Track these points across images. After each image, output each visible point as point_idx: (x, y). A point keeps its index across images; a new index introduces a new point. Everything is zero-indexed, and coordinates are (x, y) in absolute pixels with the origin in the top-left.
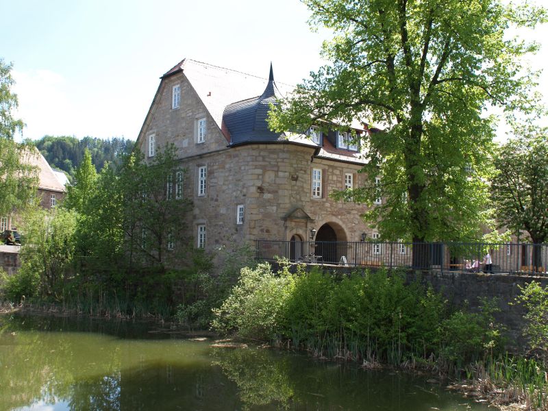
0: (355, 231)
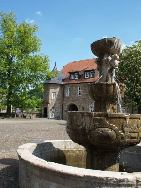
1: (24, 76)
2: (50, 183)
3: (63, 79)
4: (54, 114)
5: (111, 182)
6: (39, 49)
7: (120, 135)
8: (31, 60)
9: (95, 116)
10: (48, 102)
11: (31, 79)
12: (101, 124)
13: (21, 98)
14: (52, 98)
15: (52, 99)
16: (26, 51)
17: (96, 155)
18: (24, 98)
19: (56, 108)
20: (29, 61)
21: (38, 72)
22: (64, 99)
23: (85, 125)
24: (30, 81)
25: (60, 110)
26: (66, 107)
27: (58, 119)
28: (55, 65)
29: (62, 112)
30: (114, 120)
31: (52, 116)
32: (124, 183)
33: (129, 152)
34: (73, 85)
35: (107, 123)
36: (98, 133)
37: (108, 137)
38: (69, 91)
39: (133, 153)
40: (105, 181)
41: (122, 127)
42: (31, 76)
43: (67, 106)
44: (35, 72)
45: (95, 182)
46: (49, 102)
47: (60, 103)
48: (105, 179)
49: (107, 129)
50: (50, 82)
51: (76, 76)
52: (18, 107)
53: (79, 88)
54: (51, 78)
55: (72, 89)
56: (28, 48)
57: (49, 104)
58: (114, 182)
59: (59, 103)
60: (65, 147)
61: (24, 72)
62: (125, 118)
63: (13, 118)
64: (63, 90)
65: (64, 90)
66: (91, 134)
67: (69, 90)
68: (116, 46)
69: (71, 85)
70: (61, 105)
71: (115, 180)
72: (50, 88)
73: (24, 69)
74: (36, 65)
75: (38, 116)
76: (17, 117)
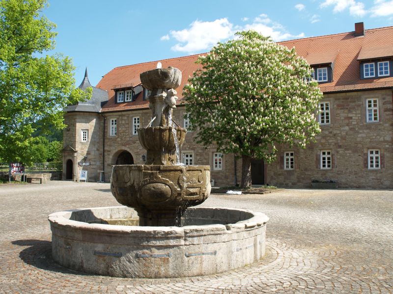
0: (140, 154)
1: (25, 100)
2: (96, 245)
3: (102, 103)
4: (86, 172)
5: (159, 235)
6: (51, 44)
7: (176, 190)
8: (36, 68)
9: (144, 170)
10: (75, 148)
11: (38, 106)
12: (153, 178)
13: (20, 144)
14: (82, 141)
15: (81, 143)
16: (24, 49)
17: (151, 219)
18: (27, 143)
19: (90, 160)
20: (32, 70)
21: (52, 91)
22: (106, 141)
23: (134, 181)
24: (37, 110)
25: (98, 163)
26: (111, 157)
27: (96, 182)
28: (86, 75)
29: (102, 167)
30: (168, 174)
31: (83, 176)
32: (172, 235)
33: (202, 218)
34: (123, 113)
35: (159, 177)
36: (150, 189)
37: (161, 194)
38: (115, 126)
39: (206, 219)
40: (152, 234)
41: (178, 182)
42: (38, 99)
43: (113, 155)
44: (46, 91)
45: (143, 237)
46: (77, 149)
47: (98, 150)
48: (152, 233)
49: (160, 184)
50: (76, 110)
51: (128, 96)
52: (16, 162)
53: (135, 119)
54: (78, 102)
55: (120, 122)
56: (28, 41)
57: (76, 152)
58: (162, 235)
59: (96, 149)
60: (111, 217)
61: (24, 91)
62: (181, 171)
63: (4, 182)
64: (102, 124)
65: (104, 123)
66: (141, 192)
67: (115, 124)
68: (172, 79)
69: (120, 113)
70: (101, 154)
71: (163, 233)
72: (77, 120)
73: (23, 85)
74: (48, 76)
75: (55, 176)
76: (13, 182)
